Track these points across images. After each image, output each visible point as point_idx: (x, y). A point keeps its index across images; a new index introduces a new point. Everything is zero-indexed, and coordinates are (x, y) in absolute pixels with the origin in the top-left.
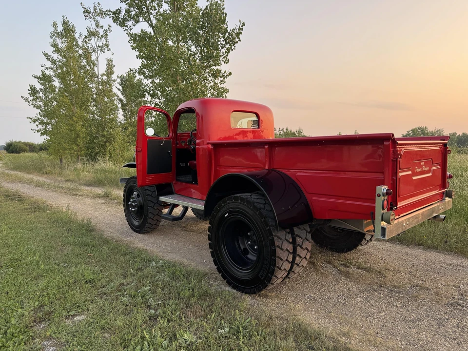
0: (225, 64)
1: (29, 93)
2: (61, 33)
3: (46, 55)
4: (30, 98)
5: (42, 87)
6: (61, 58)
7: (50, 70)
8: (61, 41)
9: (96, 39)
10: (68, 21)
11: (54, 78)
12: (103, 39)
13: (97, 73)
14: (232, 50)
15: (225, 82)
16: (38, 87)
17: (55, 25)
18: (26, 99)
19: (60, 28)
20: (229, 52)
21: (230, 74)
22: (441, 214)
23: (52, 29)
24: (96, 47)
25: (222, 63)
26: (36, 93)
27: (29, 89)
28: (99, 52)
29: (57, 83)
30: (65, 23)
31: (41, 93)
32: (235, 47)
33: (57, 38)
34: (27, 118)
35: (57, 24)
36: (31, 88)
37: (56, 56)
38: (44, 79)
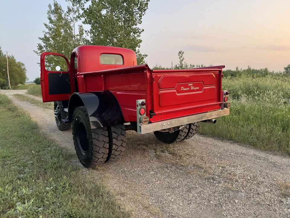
0: (140, 24)
1: (38, 49)
2: (53, 11)
3: (46, 25)
4: (39, 52)
5: (45, 45)
6: (54, 26)
7: (48, 34)
8: (54, 16)
9: (73, 13)
10: (57, 4)
11: (51, 39)
12: (77, 13)
13: (74, 34)
14: (143, 15)
15: (140, 36)
16: (43, 44)
17: (50, 6)
18: (36, 52)
19: (53, 8)
20: (141, 16)
21: (143, 30)
22: (213, 119)
23: (48, 9)
24: (73, 18)
25: (138, 23)
26: (41, 48)
27: (38, 46)
28: (75, 21)
29: (52, 42)
30: (56, 5)
31: (44, 48)
32: (145, 13)
33: (51, 14)
34: (38, 63)
35: (51, 6)
36: (39, 45)
37: (51, 25)
38: (46, 39)
